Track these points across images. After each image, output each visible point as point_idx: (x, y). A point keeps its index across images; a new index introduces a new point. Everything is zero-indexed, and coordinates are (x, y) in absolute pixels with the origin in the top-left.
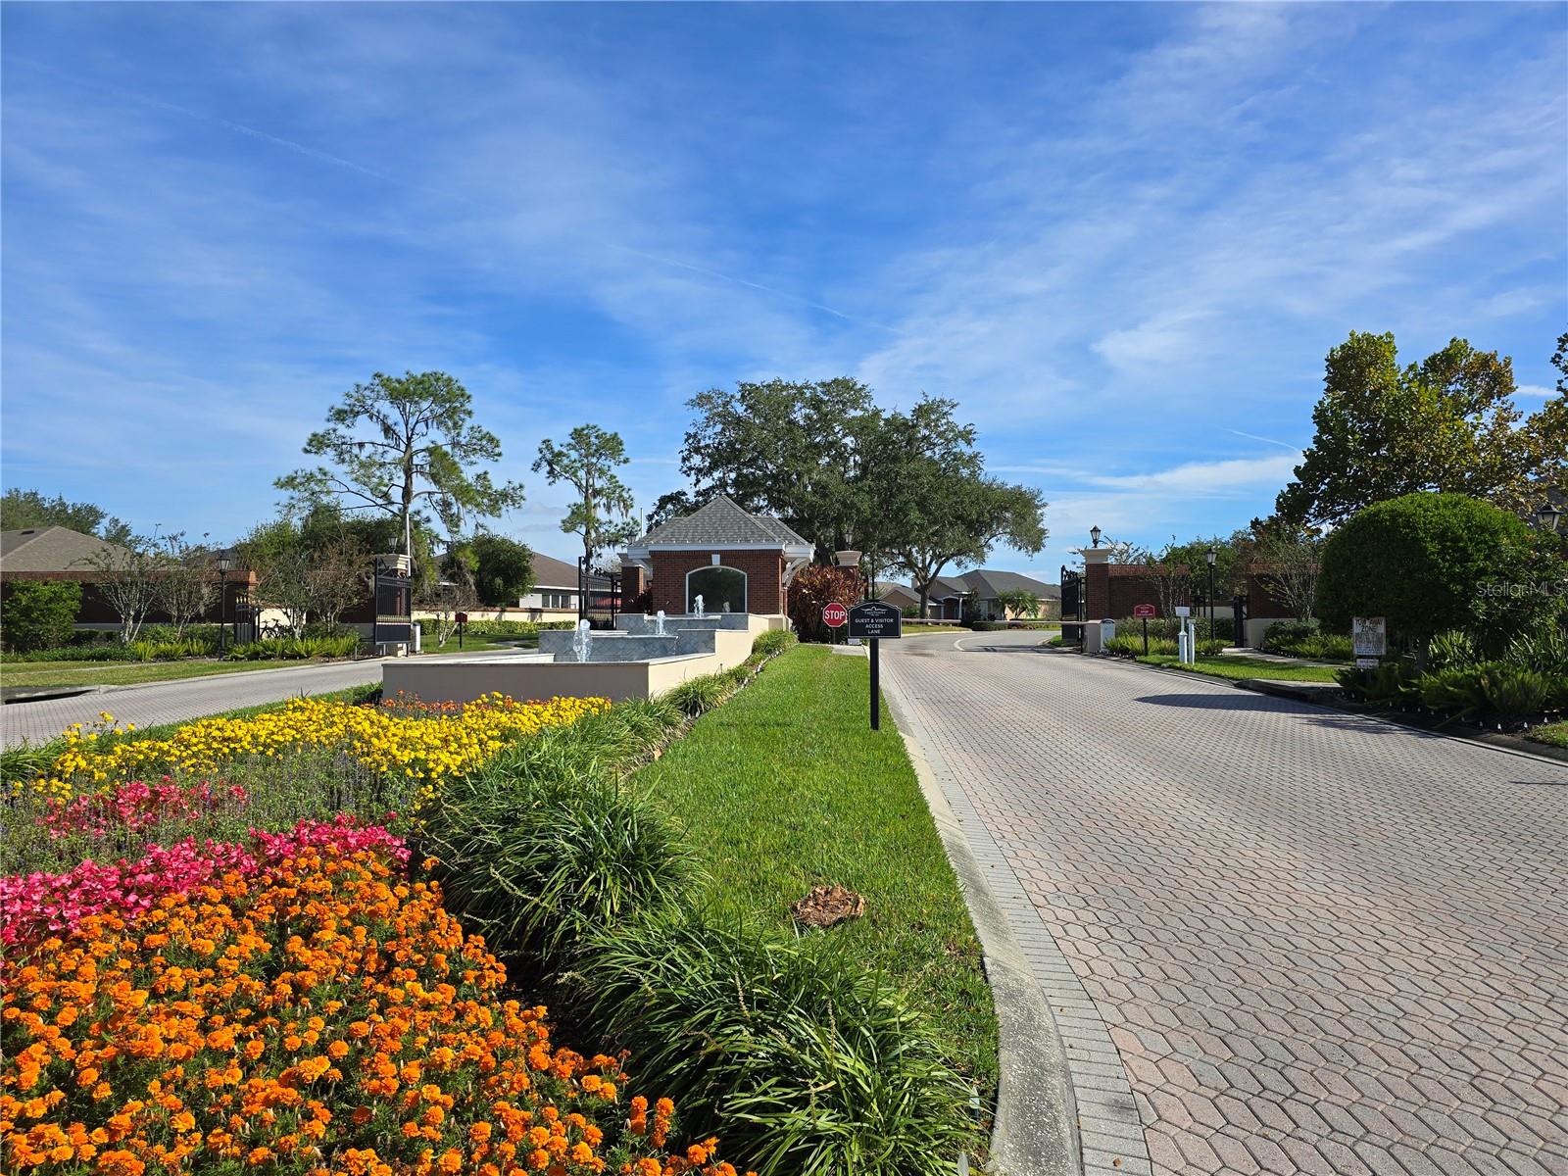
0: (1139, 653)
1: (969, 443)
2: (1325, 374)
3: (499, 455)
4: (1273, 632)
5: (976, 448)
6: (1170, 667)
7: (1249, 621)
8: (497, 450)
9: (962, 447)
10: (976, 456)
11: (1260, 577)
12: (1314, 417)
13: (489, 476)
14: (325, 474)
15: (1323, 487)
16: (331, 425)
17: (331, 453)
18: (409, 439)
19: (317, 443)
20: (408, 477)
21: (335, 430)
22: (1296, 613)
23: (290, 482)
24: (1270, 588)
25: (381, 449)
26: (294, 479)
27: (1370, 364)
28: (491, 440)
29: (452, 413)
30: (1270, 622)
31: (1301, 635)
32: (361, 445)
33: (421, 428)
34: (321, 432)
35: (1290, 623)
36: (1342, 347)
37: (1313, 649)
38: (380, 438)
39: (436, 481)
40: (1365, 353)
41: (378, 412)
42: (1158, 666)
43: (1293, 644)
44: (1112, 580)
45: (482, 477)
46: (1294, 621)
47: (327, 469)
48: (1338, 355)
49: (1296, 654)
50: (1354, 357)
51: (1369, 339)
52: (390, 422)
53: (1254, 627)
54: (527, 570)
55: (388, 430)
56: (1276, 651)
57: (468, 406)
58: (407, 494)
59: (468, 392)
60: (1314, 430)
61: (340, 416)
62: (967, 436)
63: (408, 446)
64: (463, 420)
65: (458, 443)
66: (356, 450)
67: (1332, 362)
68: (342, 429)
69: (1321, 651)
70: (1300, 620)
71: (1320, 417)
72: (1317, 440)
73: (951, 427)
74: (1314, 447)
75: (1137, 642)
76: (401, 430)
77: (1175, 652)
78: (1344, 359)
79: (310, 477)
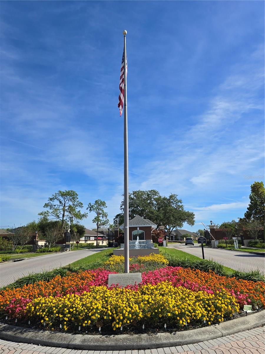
0: (225, 247)
1: (181, 203)
2: (251, 190)
3: (83, 207)
4: (250, 242)
5: (182, 204)
6: (233, 250)
7: (244, 240)
8: (82, 206)
9: (179, 204)
10: (182, 206)
11: (246, 231)
12: (250, 198)
13: (80, 211)
14: (48, 212)
15: (254, 212)
16: (49, 202)
17: (49, 207)
18: (65, 204)
19: (46, 205)
20: (64, 212)
21: (50, 203)
22: (254, 238)
23: (41, 214)
24: (248, 233)
25: (59, 206)
26: (42, 213)
27: (259, 188)
28: (81, 204)
29: (73, 198)
30: (249, 240)
31: (256, 243)
32: (55, 205)
33: (67, 202)
34: (47, 203)
35: (253, 241)
36: (253, 184)
37: (259, 246)
38: (59, 204)
39: (70, 213)
40: (258, 186)
41: (59, 199)
42: (230, 250)
43: (255, 245)
44: (216, 232)
45: (79, 212)
46: (254, 240)
47: (49, 211)
48: (253, 186)
49: (256, 247)
50: (256, 186)
51: (258, 183)
52: (61, 201)
53: (245, 241)
54: (84, 231)
55: (60, 202)
56: (252, 246)
57: (77, 197)
58: (63, 216)
59: (77, 194)
60: (250, 200)
61: (51, 199)
62: (180, 202)
63: (64, 205)
64: (76, 200)
65: (74, 204)
66: (54, 207)
67: (252, 187)
68: (51, 202)
69: (261, 246)
70: (255, 240)
71: (251, 198)
72: (251, 202)
73: (177, 200)
74: (250, 204)
75: (224, 245)
76: (63, 202)
77: (234, 247)
78: (254, 187)
79: (45, 213)
